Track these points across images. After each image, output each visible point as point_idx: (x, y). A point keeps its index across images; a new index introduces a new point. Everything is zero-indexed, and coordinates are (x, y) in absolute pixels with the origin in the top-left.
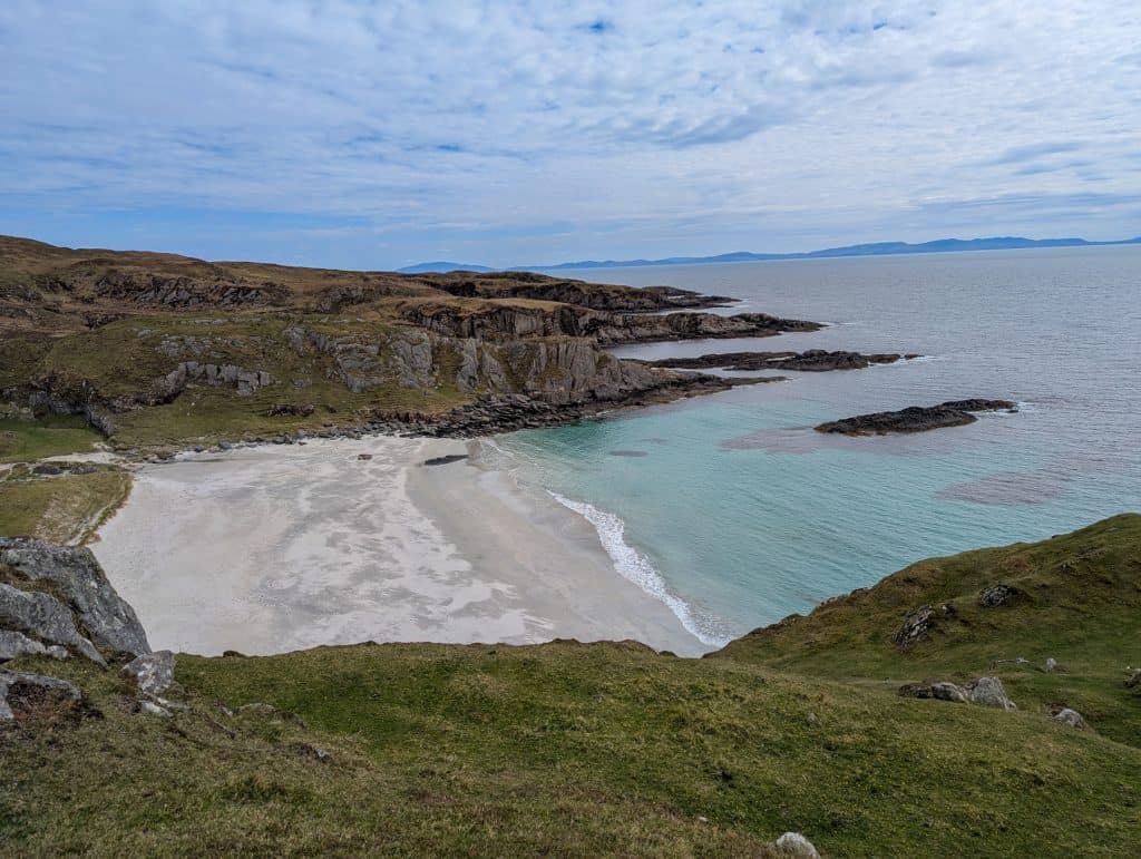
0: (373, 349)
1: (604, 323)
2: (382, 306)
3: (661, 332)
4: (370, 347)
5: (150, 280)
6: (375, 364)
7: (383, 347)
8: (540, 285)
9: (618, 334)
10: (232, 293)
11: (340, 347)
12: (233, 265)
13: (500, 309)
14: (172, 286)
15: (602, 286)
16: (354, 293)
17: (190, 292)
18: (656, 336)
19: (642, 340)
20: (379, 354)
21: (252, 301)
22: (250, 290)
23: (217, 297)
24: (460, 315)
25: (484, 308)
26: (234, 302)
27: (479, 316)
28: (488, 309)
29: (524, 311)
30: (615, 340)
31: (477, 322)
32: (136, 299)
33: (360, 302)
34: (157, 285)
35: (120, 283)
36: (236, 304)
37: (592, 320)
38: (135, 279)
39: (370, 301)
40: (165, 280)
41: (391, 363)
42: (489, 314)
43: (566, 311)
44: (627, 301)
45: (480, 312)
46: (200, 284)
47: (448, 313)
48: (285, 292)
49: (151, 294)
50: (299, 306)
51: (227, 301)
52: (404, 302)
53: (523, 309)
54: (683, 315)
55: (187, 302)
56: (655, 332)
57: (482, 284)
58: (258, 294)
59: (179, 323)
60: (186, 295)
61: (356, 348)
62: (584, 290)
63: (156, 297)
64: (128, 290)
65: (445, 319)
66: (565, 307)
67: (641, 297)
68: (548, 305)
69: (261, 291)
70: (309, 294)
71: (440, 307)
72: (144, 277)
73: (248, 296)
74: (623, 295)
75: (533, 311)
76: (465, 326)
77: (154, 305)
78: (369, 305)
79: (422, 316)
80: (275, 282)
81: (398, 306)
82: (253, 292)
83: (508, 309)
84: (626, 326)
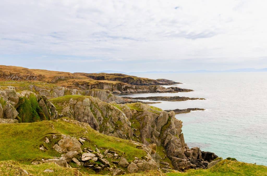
0: (49, 91)
1: (129, 88)
2: (69, 82)
3: (145, 91)
4: (48, 90)
5: (9, 73)
6: (49, 94)
7: (52, 90)
8: (123, 77)
9: (132, 91)
10: (29, 77)
11: (41, 90)
12: (34, 70)
13: (100, 83)
14: (15, 75)
15: (140, 78)
16: (62, 78)
17: (19, 77)
18: (144, 92)
19: (139, 93)
20: (50, 92)
21: (34, 79)
22: (34, 76)
23: (26, 78)
24: (89, 84)
25: (96, 82)
26: (29, 79)
27: (94, 85)
28: (97, 83)
29: (107, 84)
30: (131, 92)
31: (93, 86)
32: (5, 78)
33: (63, 80)
34: (11, 74)
35: (2, 74)
36: (30, 80)
37: (126, 87)
38: (6, 73)
39: (66, 80)
40: (13, 73)
41: (53, 94)
42: (97, 84)
43: (119, 84)
44: (147, 82)
45: (94, 84)
46: (22, 74)
47: (86, 84)
48: (44, 77)
49: (9, 77)
50: (46, 81)
51: (28, 79)
52: (74, 81)
53: (107, 83)
54: (152, 86)
55: (17, 79)
56: (144, 91)
57: (107, 77)
58: (36, 77)
59: (4, 83)
60: (18, 77)
61: (45, 90)
62: (135, 79)
63: (10, 77)
64: (3, 76)
65: (85, 85)
66: (119, 83)
67: (151, 81)
68: (114, 82)
69: (37, 77)
70: (50, 78)
71: (84, 82)
72: (8, 73)
73: (33, 78)
74: (146, 81)
75: (110, 84)
76: (90, 87)
77: (9, 80)
78: (66, 81)
79: (79, 84)
80: (42, 74)
81: (73, 81)
82: (35, 77)
83: (102, 83)
84: (136, 89)
